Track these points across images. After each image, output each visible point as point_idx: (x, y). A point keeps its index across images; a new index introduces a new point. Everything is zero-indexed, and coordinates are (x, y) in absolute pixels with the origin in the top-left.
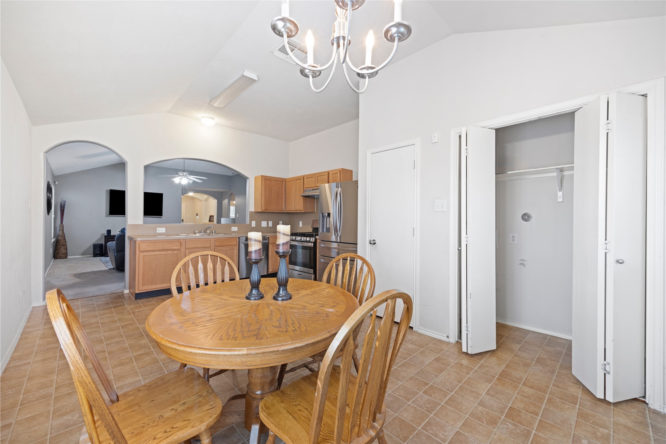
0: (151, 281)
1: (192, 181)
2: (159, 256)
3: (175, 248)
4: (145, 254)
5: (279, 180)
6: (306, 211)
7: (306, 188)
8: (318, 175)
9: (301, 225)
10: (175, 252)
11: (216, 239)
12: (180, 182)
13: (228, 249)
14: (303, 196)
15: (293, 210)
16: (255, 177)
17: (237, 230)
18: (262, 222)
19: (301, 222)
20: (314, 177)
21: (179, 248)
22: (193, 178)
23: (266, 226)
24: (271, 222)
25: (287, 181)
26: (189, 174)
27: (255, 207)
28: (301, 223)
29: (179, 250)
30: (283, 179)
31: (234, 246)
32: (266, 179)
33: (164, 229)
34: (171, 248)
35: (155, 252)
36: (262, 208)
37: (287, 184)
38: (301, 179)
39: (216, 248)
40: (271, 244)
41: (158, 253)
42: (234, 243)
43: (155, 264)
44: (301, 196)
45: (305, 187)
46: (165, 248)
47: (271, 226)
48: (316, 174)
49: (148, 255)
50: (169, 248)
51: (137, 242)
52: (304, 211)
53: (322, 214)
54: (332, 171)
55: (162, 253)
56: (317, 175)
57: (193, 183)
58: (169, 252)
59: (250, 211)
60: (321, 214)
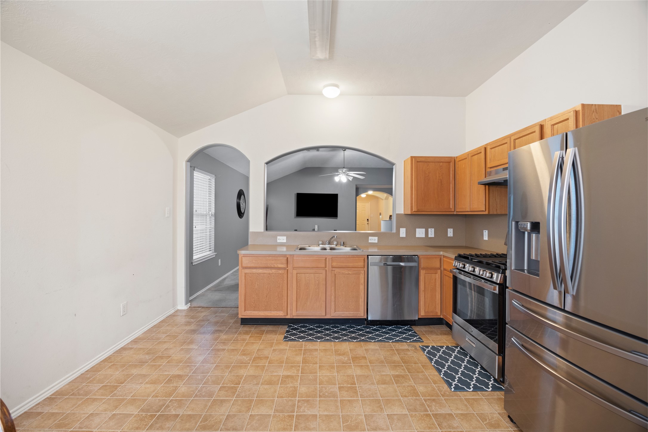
0: (254, 305)
1: (352, 178)
2: (262, 275)
3: (280, 266)
4: (247, 271)
5: (442, 161)
6: (491, 213)
7: (491, 168)
8: (516, 137)
9: (486, 238)
10: (280, 272)
11: (334, 256)
12: (340, 180)
13: (350, 273)
14: (485, 184)
15: (468, 211)
16: (404, 161)
17: (376, 241)
18: (417, 229)
19: (487, 231)
20: (506, 143)
21: (284, 266)
22: (352, 174)
23: (424, 236)
24: (433, 229)
25: (457, 160)
26: (348, 170)
27: (404, 207)
28: (486, 233)
29: (284, 269)
30: (451, 157)
31: (361, 269)
32: (419, 160)
33: (285, 238)
34: (276, 266)
35: (258, 270)
36: (412, 209)
37: (457, 166)
38: (481, 152)
39: (333, 269)
40: (424, 269)
41: (260, 271)
42: (361, 264)
43: (258, 285)
44: (481, 184)
45: (489, 165)
46: (269, 265)
47: (433, 236)
48: (509, 136)
49: (251, 273)
50: (273, 266)
51: (240, 255)
52: (487, 213)
53: (517, 223)
54: (551, 119)
55: (265, 272)
56: (513, 138)
57: (353, 179)
58: (273, 271)
59: (397, 212)
60: (513, 223)
